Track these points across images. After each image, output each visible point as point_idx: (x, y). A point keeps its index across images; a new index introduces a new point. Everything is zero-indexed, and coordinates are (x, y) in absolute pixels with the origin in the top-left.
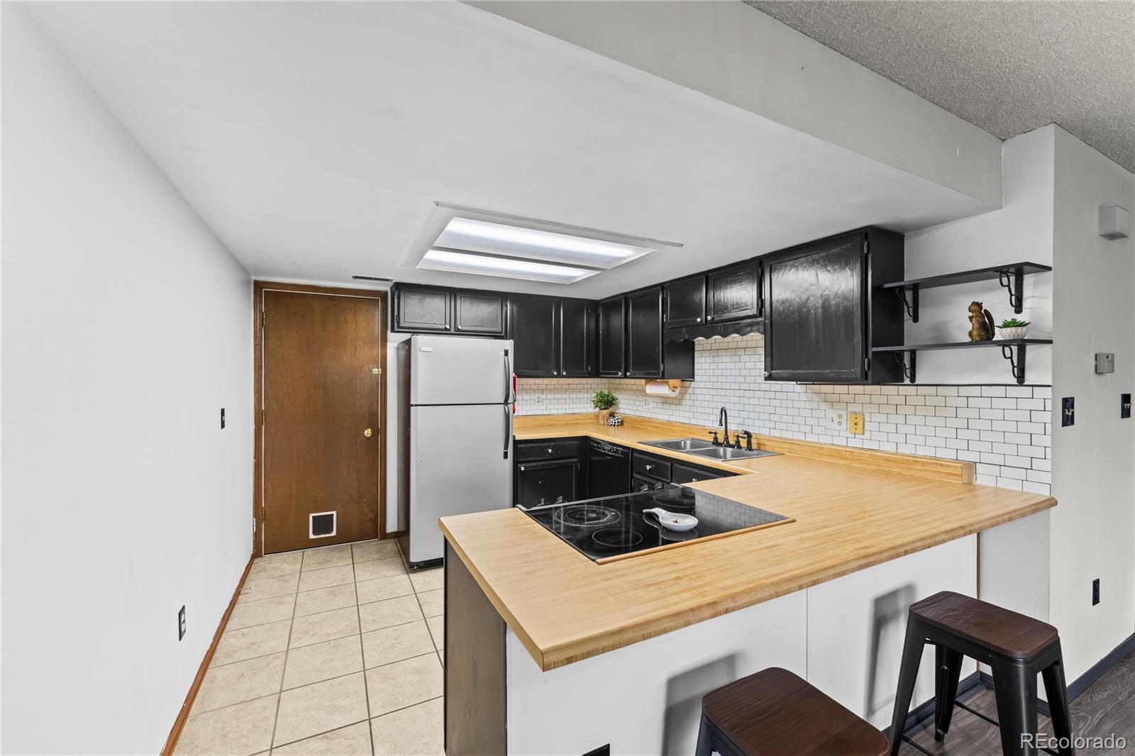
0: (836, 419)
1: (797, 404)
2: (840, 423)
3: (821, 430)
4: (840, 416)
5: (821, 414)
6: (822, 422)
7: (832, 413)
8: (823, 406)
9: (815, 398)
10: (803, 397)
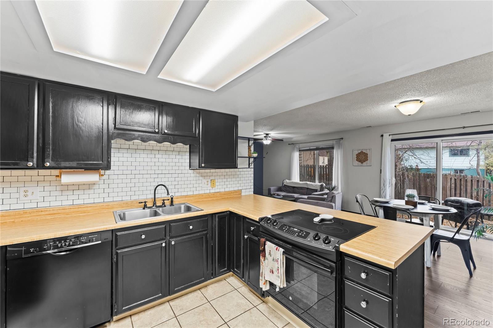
0: (206, 183)
1: (189, 179)
2: (207, 184)
3: (200, 188)
4: (208, 182)
5: (200, 182)
6: (200, 185)
7: (205, 181)
8: (201, 178)
9: (198, 175)
10: (192, 175)
